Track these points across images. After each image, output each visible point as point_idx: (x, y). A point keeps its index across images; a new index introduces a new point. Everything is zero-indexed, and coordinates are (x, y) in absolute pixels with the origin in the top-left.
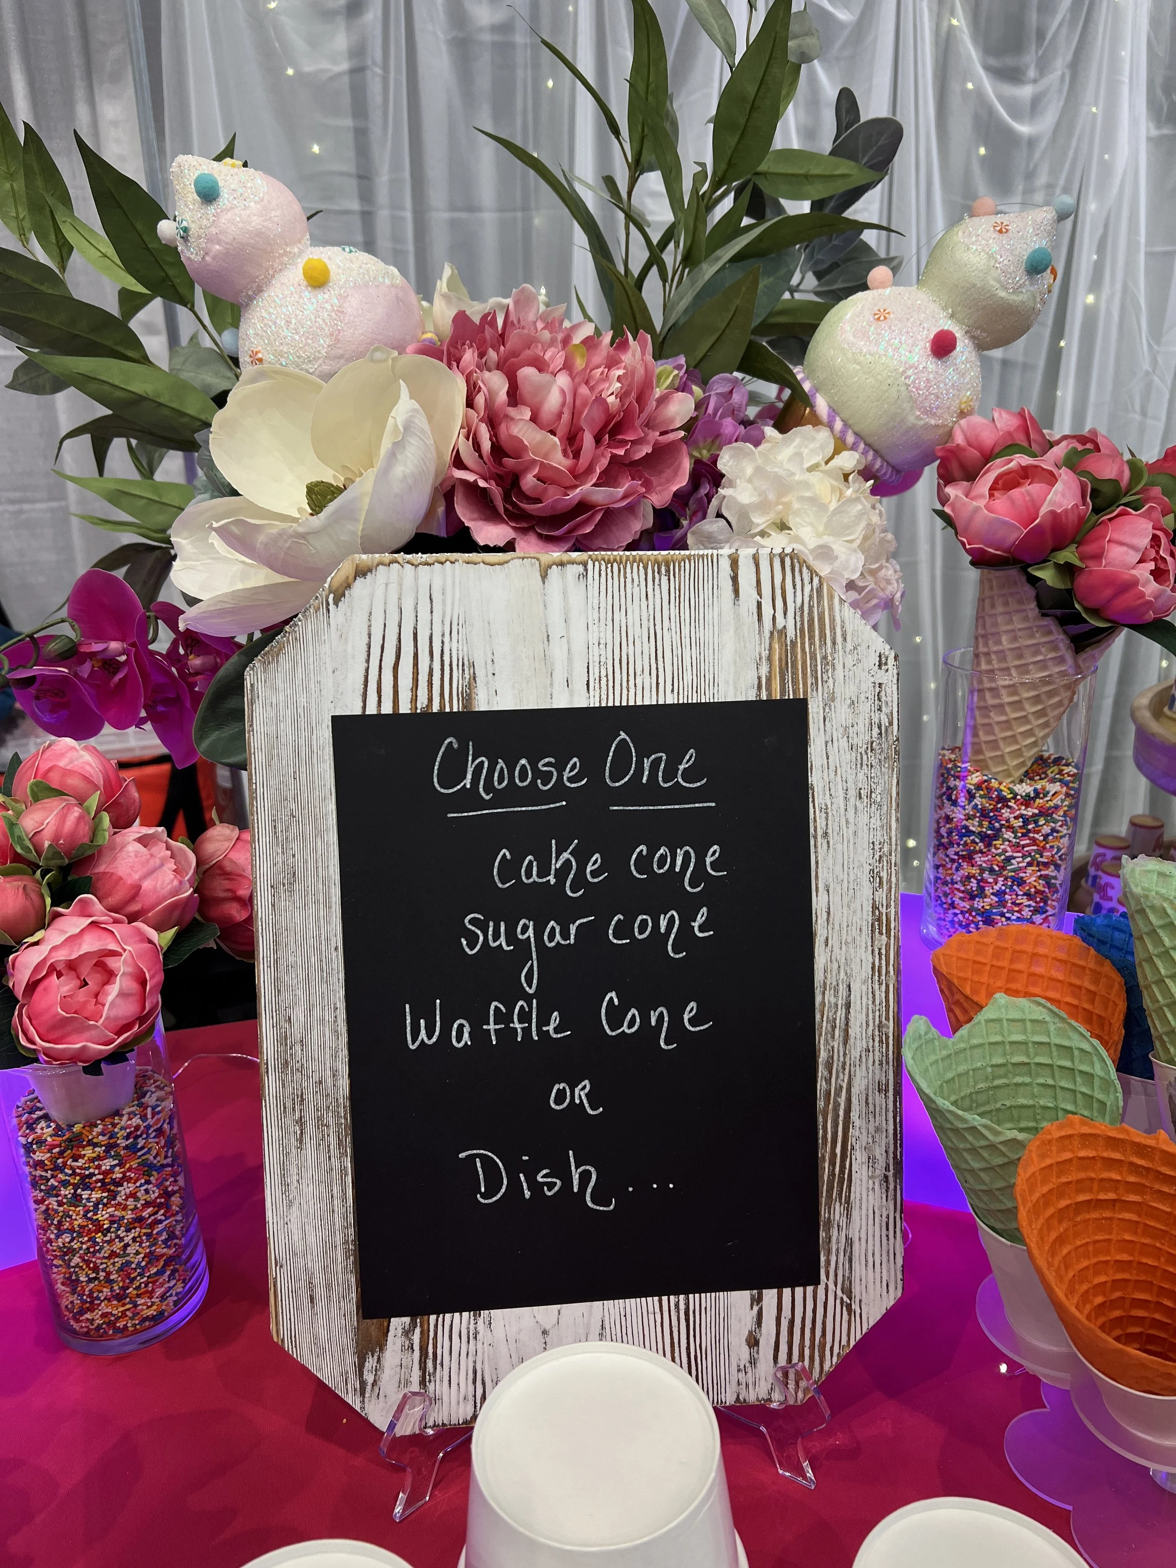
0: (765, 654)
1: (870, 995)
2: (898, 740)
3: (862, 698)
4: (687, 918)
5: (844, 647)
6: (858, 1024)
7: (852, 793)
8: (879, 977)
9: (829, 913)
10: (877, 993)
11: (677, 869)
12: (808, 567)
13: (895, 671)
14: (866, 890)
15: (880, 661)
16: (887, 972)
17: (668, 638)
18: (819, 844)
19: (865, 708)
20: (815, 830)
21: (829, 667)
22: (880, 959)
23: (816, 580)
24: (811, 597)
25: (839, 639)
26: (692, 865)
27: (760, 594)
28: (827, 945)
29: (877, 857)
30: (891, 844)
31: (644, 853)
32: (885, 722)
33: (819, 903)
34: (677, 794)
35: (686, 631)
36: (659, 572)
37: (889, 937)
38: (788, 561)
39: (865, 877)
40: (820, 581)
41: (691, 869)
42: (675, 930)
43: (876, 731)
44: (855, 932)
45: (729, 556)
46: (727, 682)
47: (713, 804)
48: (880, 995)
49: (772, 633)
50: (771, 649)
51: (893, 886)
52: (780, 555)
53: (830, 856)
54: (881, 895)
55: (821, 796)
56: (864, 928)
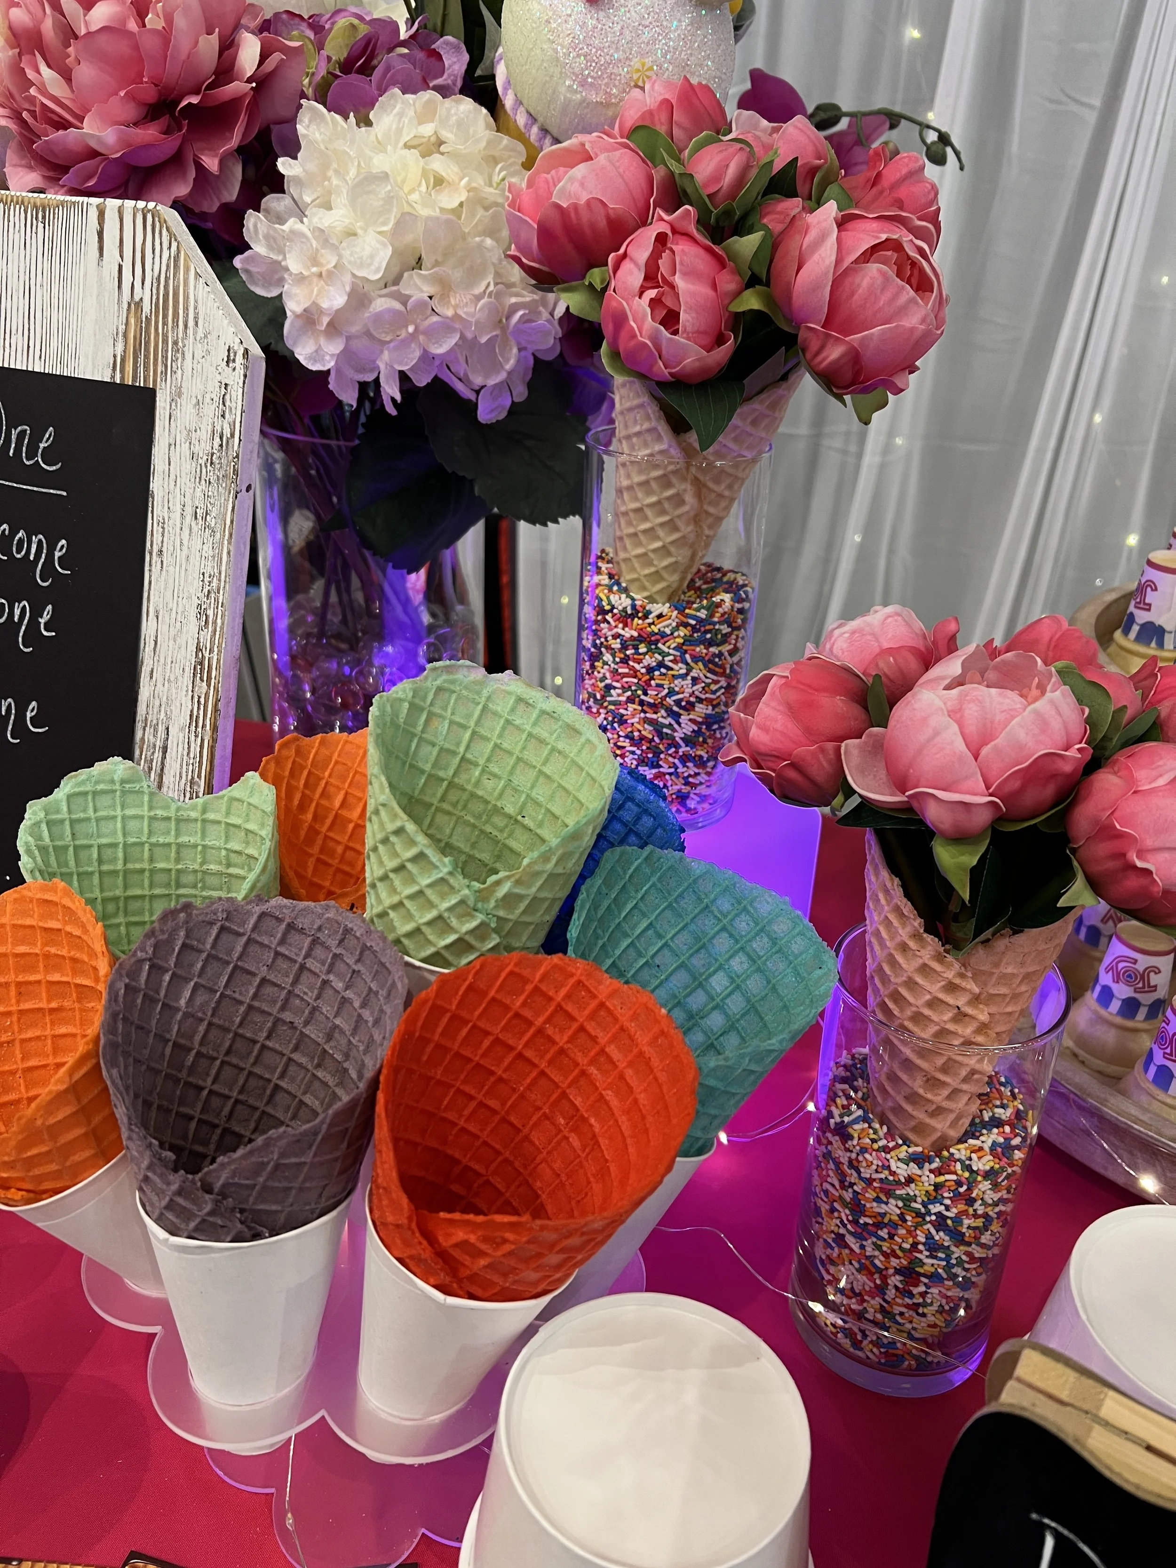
0: (122, 328)
1: (186, 746)
2: (237, 457)
3: (208, 400)
4: (37, 613)
5: (195, 333)
6: (172, 773)
7: (189, 510)
8: (196, 727)
9: (156, 642)
10: (193, 745)
11: (32, 558)
12: (168, 229)
13: (242, 372)
14: (192, 625)
15: (228, 356)
16: (204, 726)
17: (40, 296)
18: (153, 562)
19: (210, 410)
20: (152, 546)
21: (179, 355)
22: (199, 708)
23: (174, 245)
24: (168, 266)
25: (191, 323)
26: (43, 556)
27: (122, 257)
28: (151, 678)
29: (206, 591)
30: (220, 580)
31: (7, 532)
32: (227, 432)
33: (148, 628)
34: (36, 475)
35: (55, 291)
36: (37, 219)
37: (209, 686)
38: (149, 217)
39: (194, 611)
40: (178, 247)
41: (42, 560)
42: (26, 622)
43: (217, 440)
44: (179, 672)
45: (97, 206)
46: (87, 356)
47: (65, 494)
48: (195, 748)
49: (129, 304)
50: (127, 324)
51: (218, 629)
52: (143, 210)
53: (163, 578)
54: (206, 636)
55: (160, 507)
56: (187, 669)
